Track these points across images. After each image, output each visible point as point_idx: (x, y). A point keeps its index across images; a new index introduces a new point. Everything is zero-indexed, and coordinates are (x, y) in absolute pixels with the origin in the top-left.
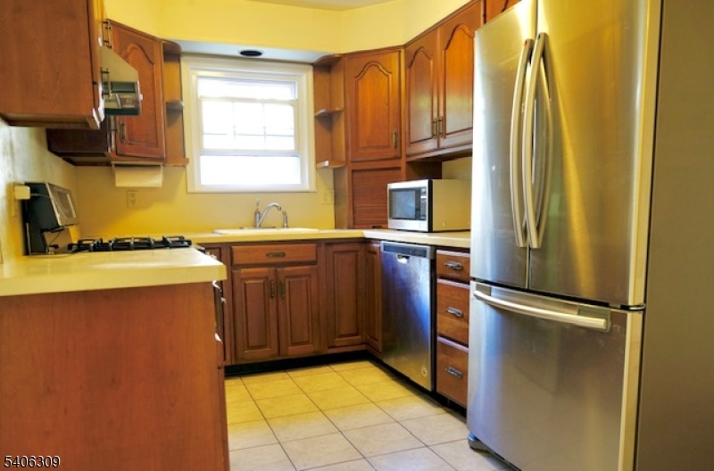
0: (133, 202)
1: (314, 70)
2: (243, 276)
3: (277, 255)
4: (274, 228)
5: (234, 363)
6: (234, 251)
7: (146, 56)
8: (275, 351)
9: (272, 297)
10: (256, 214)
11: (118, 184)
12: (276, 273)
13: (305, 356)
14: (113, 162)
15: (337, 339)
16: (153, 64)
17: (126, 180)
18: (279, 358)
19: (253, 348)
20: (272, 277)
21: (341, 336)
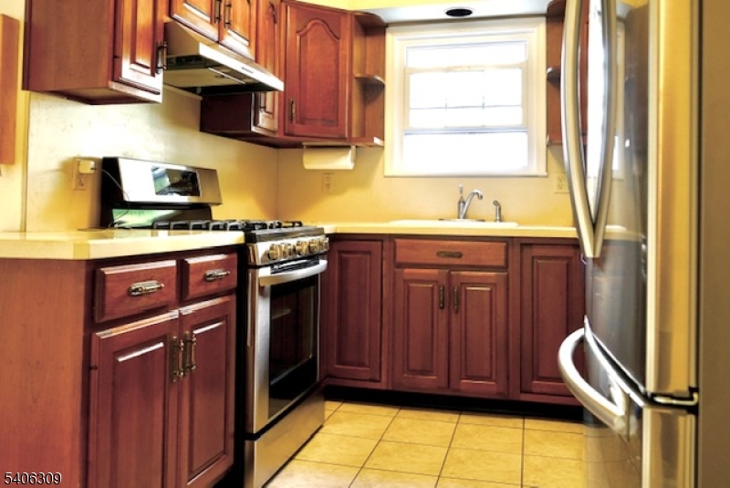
0: (328, 185)
1: (548, 22)
2: (407, 277)
3: (451, 255)
4: (483, 221)
5: (390, 388)
6: (397, 245)
7: (331, 31)
8: (444, 383)
9: (442, 308)
10: (459, 203)
11: (307, 166)
12: (449, 277)
13: (486, 397)
14: (304, 144)
15: (535, 382)
16: (338, 39)
17: (315, 162)
18: (449, 393)
19: (414, 372)
20: (444, 282)
21: (540, 379)
